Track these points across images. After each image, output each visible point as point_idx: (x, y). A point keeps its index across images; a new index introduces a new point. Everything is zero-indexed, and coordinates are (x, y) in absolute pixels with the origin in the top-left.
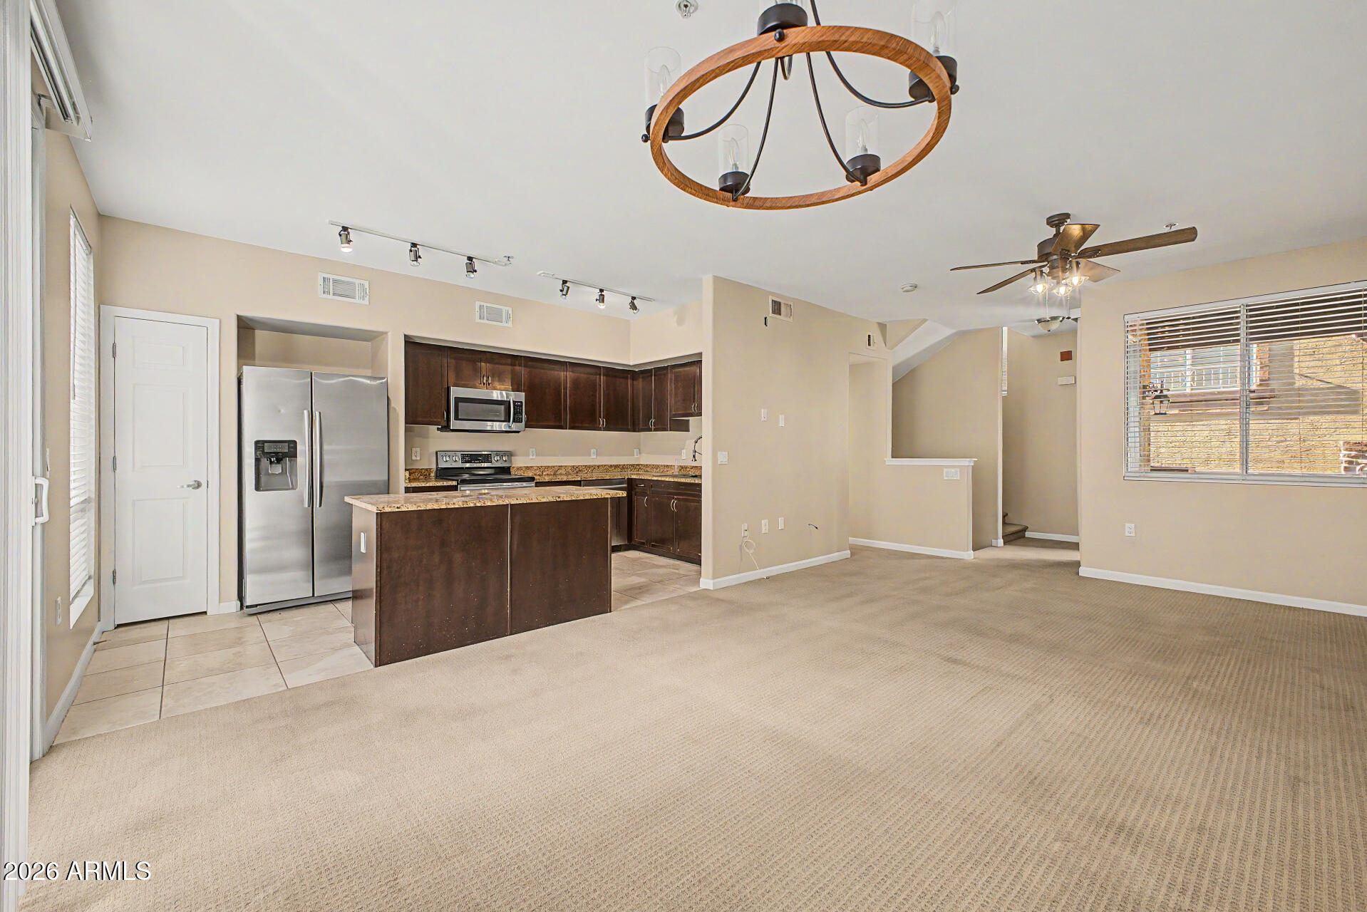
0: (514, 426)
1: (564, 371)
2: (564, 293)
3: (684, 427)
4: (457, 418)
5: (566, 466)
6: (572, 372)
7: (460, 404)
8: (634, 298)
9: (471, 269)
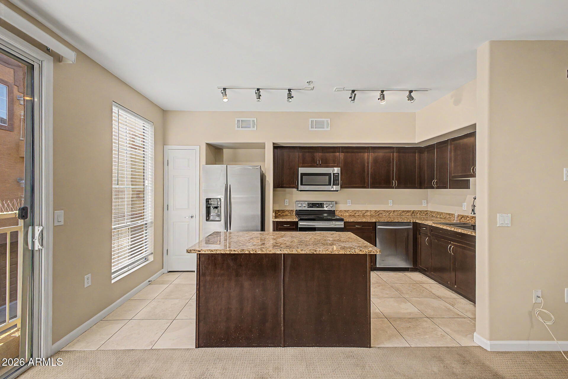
0: (335, 188)
1: (367, 153)
2: (353, 99)
3: (466, 185)
4: (302, 184)
5: (370, 211)
6: (373, 153)
7: (303, 176)
8: (411, 92)
9: (290, 97)
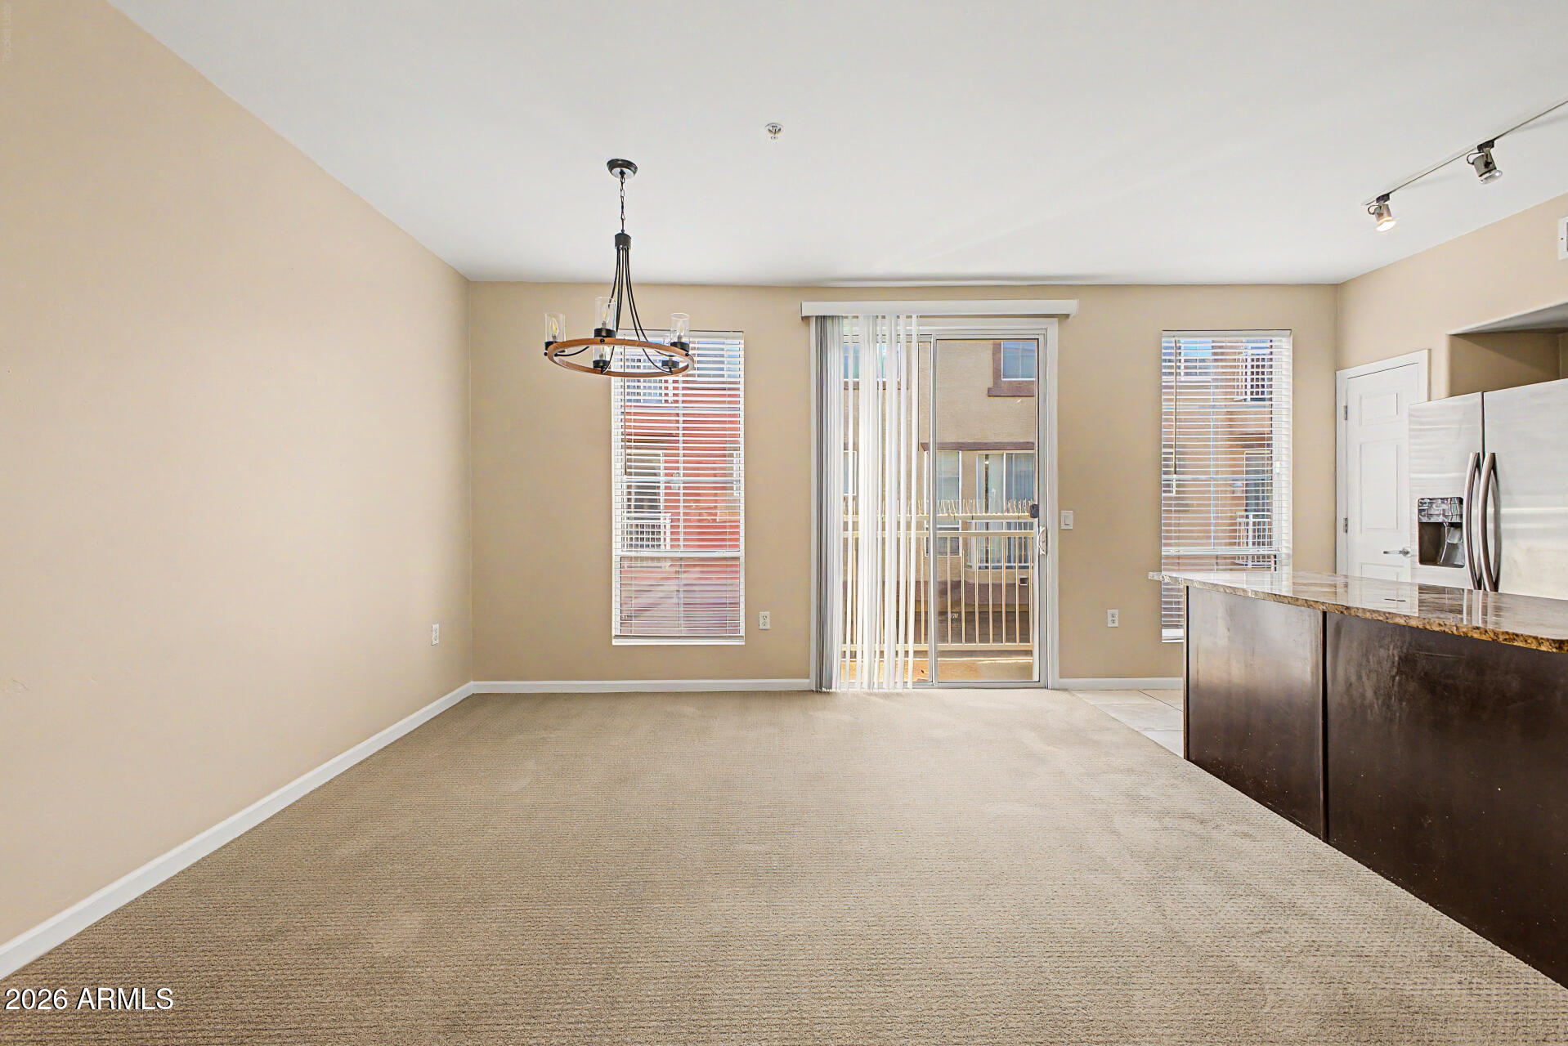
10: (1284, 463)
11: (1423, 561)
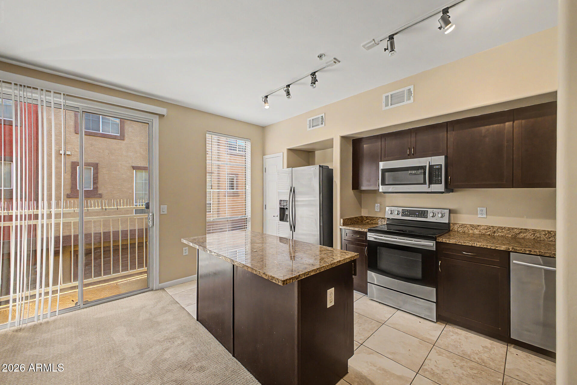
2: (390, 50)
4: (384, 184)
7: (385, 173)
9: (314, 81)
10: (249, 186)
11: (280, 220)
